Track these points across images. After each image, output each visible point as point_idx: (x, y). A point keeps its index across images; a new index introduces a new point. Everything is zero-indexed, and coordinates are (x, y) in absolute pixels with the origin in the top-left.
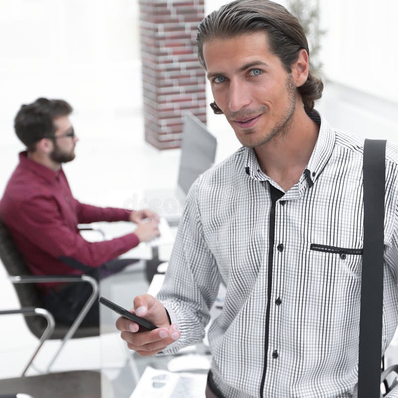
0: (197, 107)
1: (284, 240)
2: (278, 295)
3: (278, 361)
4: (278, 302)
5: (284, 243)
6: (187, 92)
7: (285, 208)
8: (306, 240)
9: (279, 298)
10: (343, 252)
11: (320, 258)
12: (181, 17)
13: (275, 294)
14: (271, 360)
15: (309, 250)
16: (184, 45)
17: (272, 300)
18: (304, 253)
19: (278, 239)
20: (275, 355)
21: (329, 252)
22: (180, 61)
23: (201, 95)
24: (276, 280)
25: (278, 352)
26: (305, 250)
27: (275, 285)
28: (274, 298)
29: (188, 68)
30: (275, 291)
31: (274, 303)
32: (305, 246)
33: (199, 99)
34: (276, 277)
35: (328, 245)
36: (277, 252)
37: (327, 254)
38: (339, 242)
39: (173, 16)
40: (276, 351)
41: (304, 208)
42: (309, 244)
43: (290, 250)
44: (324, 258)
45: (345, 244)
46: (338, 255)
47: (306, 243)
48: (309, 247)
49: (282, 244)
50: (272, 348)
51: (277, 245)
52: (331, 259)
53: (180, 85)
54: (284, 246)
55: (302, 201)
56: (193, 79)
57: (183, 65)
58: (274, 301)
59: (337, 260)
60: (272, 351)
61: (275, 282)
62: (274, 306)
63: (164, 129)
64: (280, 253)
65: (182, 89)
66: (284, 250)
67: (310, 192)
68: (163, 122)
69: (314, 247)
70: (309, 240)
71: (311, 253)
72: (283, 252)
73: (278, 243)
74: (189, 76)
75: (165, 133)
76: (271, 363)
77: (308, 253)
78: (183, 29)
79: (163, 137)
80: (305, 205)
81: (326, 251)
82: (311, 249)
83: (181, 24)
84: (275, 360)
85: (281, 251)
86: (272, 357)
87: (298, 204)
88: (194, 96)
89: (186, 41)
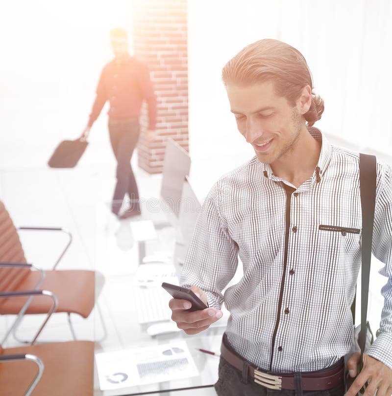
0: (181, 139)
1: (298, 223)
2: (292, 267)
3: (289, 316)
4: (292, 272)
5: (298, 226)
6: (173, 127)
7: (298, 199)
8: (315, 222)
9: (292, 269)
10: (344, 231)
11: (327, 235)
12: (169, 66)
13: (289, 266)
14: (284, 315)
15: (318, 230)
16: (171, 89)
17: (287, 271)
18: (315, 232)
19: (293, 223)
20: (287, 311)
21: (334, 231)
22: (168, 102)
23: (184, 130)
24: (290, 255)
25: (289, 309)
26: (315, 230)
27: (290, 259)
28: (289, 269)
29: (174, 108)
30: (289, 264)
31: (288, 273)
32: (315, 227)
33: (183, 133)
34: (290, 252)
35: (333, 225)
36: (292, 233)
37: (332, 232)
38: (340, 223)
39: (162, 66)
40: (288, 308)
41: (313, 198)
42: (318, 225)
43: (302, 231)
44: (329, 236)
45: (345, 224)
46: (340, 233)
47: (315, 225)
48: (318, 227)
49: (296, 227)
50: (285, 306)
51: (292, 228)
52: (335, 236)
53: (167, 121)
54: (298, 228)
55: (311, 193)
56: (178, 117)
57: (170, 105)
58: (289, 271)
59: (340, 236)
60: (284, 309)
61: (290, 257)
62: (288, 276)
63: (154, 157)
64: (294, 234)
65: (169, 125)
66: (297, 231)
67: (317, 186)
68: (153, 151)
69: (322, 227)
70: (318, 222)
71: (320, 232)
72: (297, 233)
73: (293, 226)
74: (175, 115)
75: (155, 161)
76: (283, 317)
77: (317, 232)
78: (170, 76)
79: (153, 164)
80: (313, 196)
81: (331, 230)
82: (319, 229)
83: (168, 72)
84: (286, 315)
85: (296, 232)
86: (284, 313)
87: (308, 195)
88: (178, 130)
89: (173, 86)
